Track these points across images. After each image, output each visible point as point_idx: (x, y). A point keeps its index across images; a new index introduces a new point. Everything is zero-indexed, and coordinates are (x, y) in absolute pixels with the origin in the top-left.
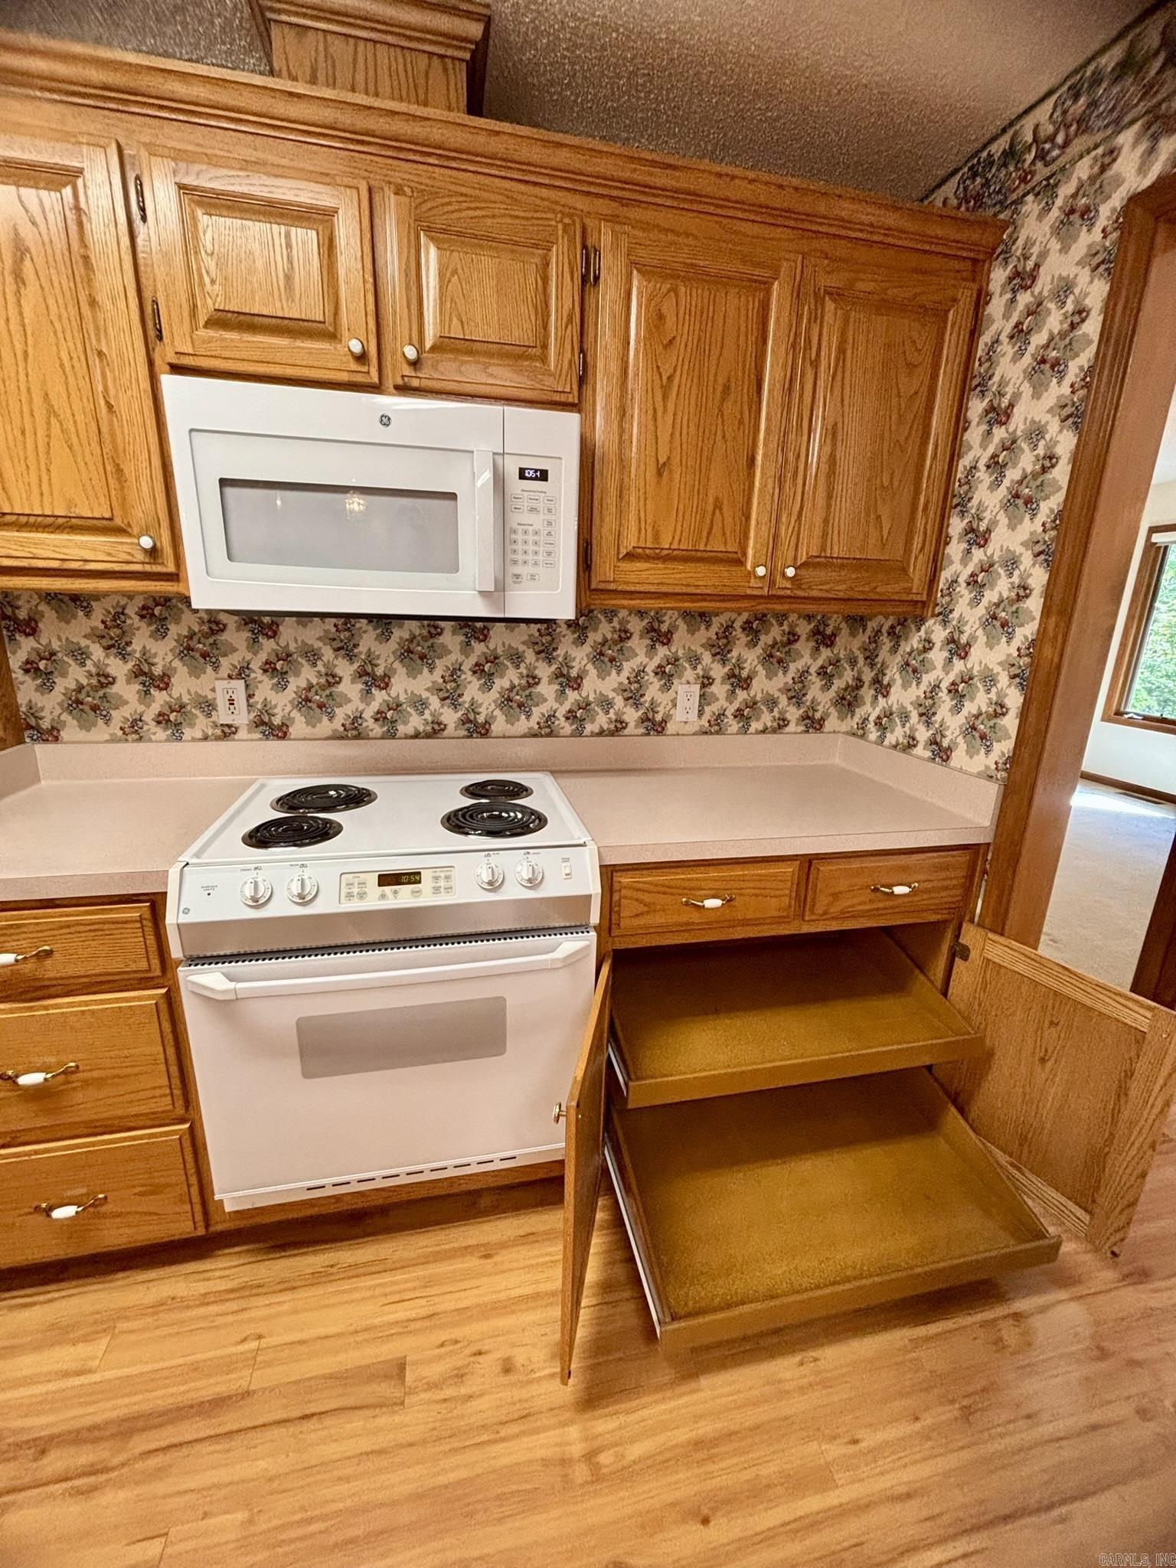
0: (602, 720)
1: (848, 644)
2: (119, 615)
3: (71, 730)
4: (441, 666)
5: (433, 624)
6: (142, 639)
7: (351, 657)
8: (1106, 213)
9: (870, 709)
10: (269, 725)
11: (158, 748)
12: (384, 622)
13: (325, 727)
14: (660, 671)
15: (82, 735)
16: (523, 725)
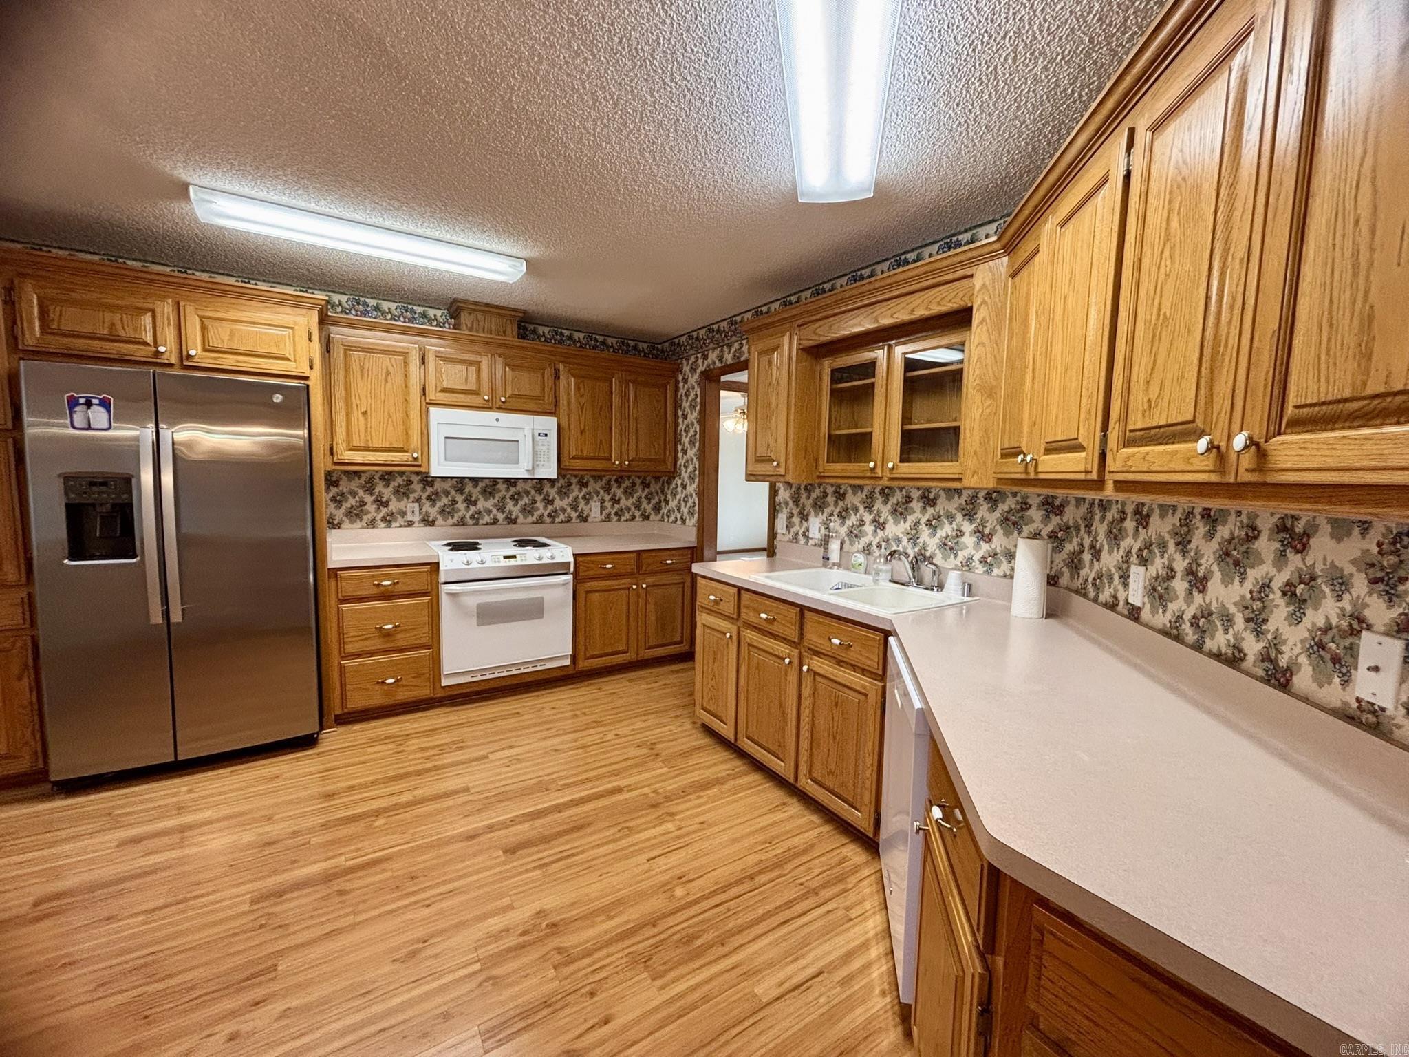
0: (562, 517)
1: (655, 487)
2: (372, 478)
3: (346, 524)
4: (498, 497)
5: (494, 481)
6: (379, 488)
7: (462, 494)
9: (664, 511)
10: (428, 521)
11: (381, 531)
12: (475, 480)
13: (450, 521)
14: (584, 498)
15: (351, 526)
16: (530, 519)
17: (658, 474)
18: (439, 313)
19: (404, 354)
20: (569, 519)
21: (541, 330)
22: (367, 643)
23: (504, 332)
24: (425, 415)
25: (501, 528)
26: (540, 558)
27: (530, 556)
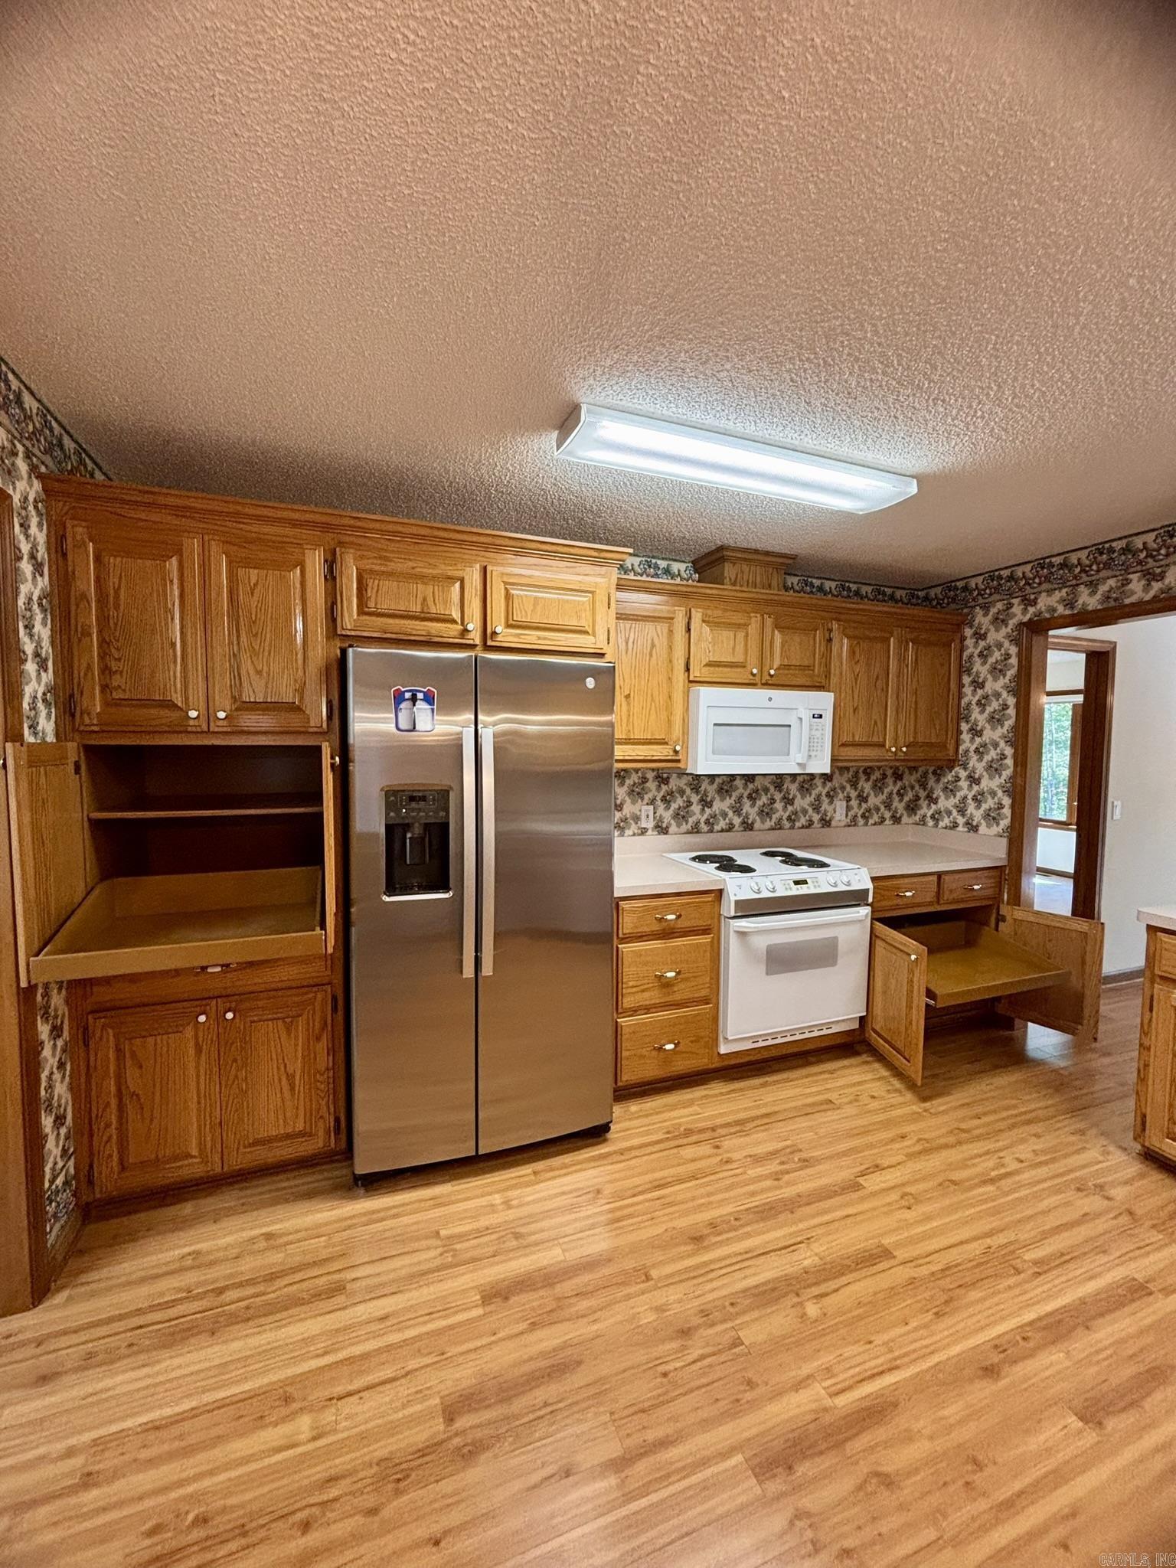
0: (803, 821)
1: (910, 779)
4: (735, 795)
7: (697, 794)
8: (1012, 623)
9: (926, 810)
10: (661, 827)
12: (713, 778)
13: (685, 827)
14: (828, 795)
19: (669, 620)
22: (646, 995)
23: (770, 586)
24: (688, 696)
26: (835, 885)
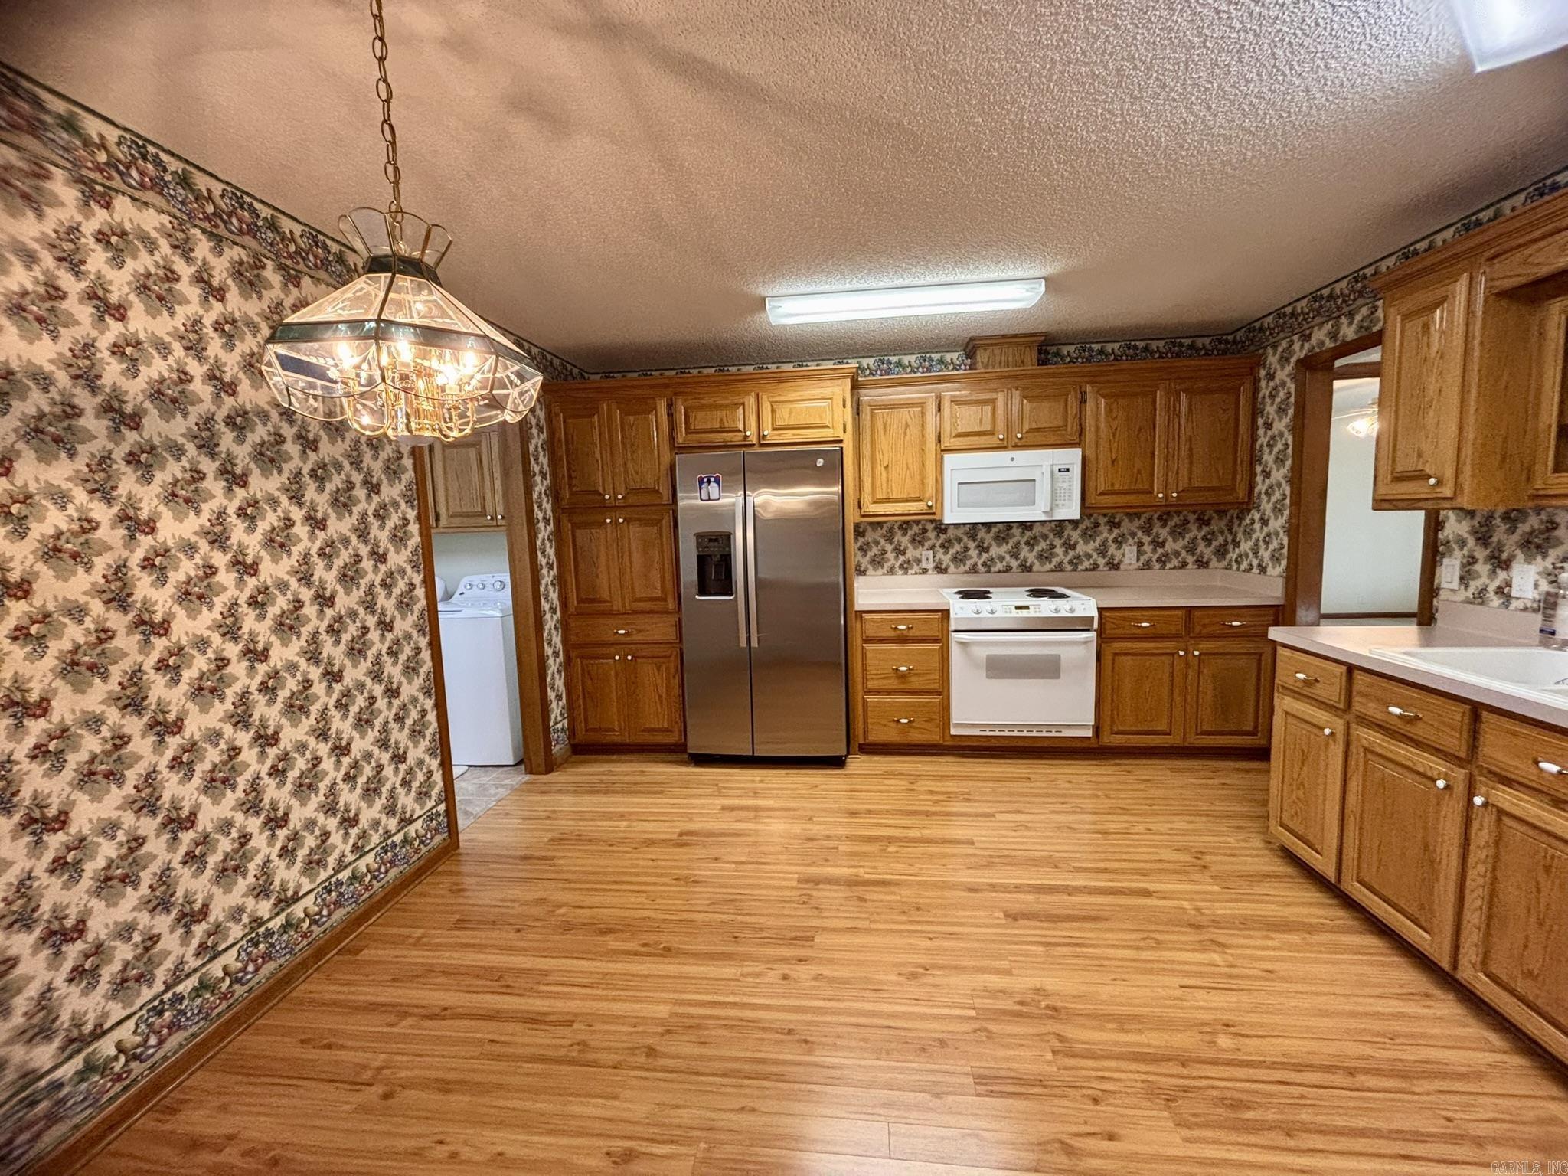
0: (1086, 564)
1: (1217, 523)
2: (892, 528)
3: (870, 571)
4: (1012, 542)
5: (1008, 525)
6: (898, 537)
7: (974, 540)
9: (1232, 555)
10: (940, 568)
11: (899, 577)
12: (988, 526)
13: (962, 568)
14: (1115, 541)
15: (874, 573)
16: (1048, 567)
17: (1222, 507)
18: (955, 356)
19: (922, 404)
20: (1095, 567)
21: (1065, 350)
22: (885, 682)
23: (1023, 362)
24: (940, 462)
25: (1016, 575)
26: (1057, 611)
27: (1045, 608)
